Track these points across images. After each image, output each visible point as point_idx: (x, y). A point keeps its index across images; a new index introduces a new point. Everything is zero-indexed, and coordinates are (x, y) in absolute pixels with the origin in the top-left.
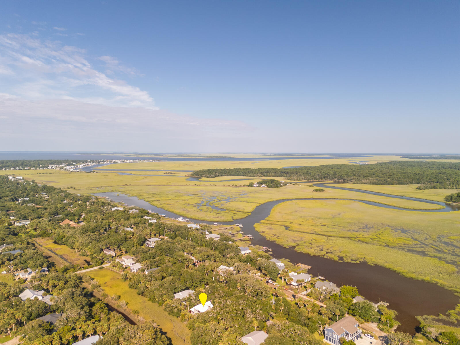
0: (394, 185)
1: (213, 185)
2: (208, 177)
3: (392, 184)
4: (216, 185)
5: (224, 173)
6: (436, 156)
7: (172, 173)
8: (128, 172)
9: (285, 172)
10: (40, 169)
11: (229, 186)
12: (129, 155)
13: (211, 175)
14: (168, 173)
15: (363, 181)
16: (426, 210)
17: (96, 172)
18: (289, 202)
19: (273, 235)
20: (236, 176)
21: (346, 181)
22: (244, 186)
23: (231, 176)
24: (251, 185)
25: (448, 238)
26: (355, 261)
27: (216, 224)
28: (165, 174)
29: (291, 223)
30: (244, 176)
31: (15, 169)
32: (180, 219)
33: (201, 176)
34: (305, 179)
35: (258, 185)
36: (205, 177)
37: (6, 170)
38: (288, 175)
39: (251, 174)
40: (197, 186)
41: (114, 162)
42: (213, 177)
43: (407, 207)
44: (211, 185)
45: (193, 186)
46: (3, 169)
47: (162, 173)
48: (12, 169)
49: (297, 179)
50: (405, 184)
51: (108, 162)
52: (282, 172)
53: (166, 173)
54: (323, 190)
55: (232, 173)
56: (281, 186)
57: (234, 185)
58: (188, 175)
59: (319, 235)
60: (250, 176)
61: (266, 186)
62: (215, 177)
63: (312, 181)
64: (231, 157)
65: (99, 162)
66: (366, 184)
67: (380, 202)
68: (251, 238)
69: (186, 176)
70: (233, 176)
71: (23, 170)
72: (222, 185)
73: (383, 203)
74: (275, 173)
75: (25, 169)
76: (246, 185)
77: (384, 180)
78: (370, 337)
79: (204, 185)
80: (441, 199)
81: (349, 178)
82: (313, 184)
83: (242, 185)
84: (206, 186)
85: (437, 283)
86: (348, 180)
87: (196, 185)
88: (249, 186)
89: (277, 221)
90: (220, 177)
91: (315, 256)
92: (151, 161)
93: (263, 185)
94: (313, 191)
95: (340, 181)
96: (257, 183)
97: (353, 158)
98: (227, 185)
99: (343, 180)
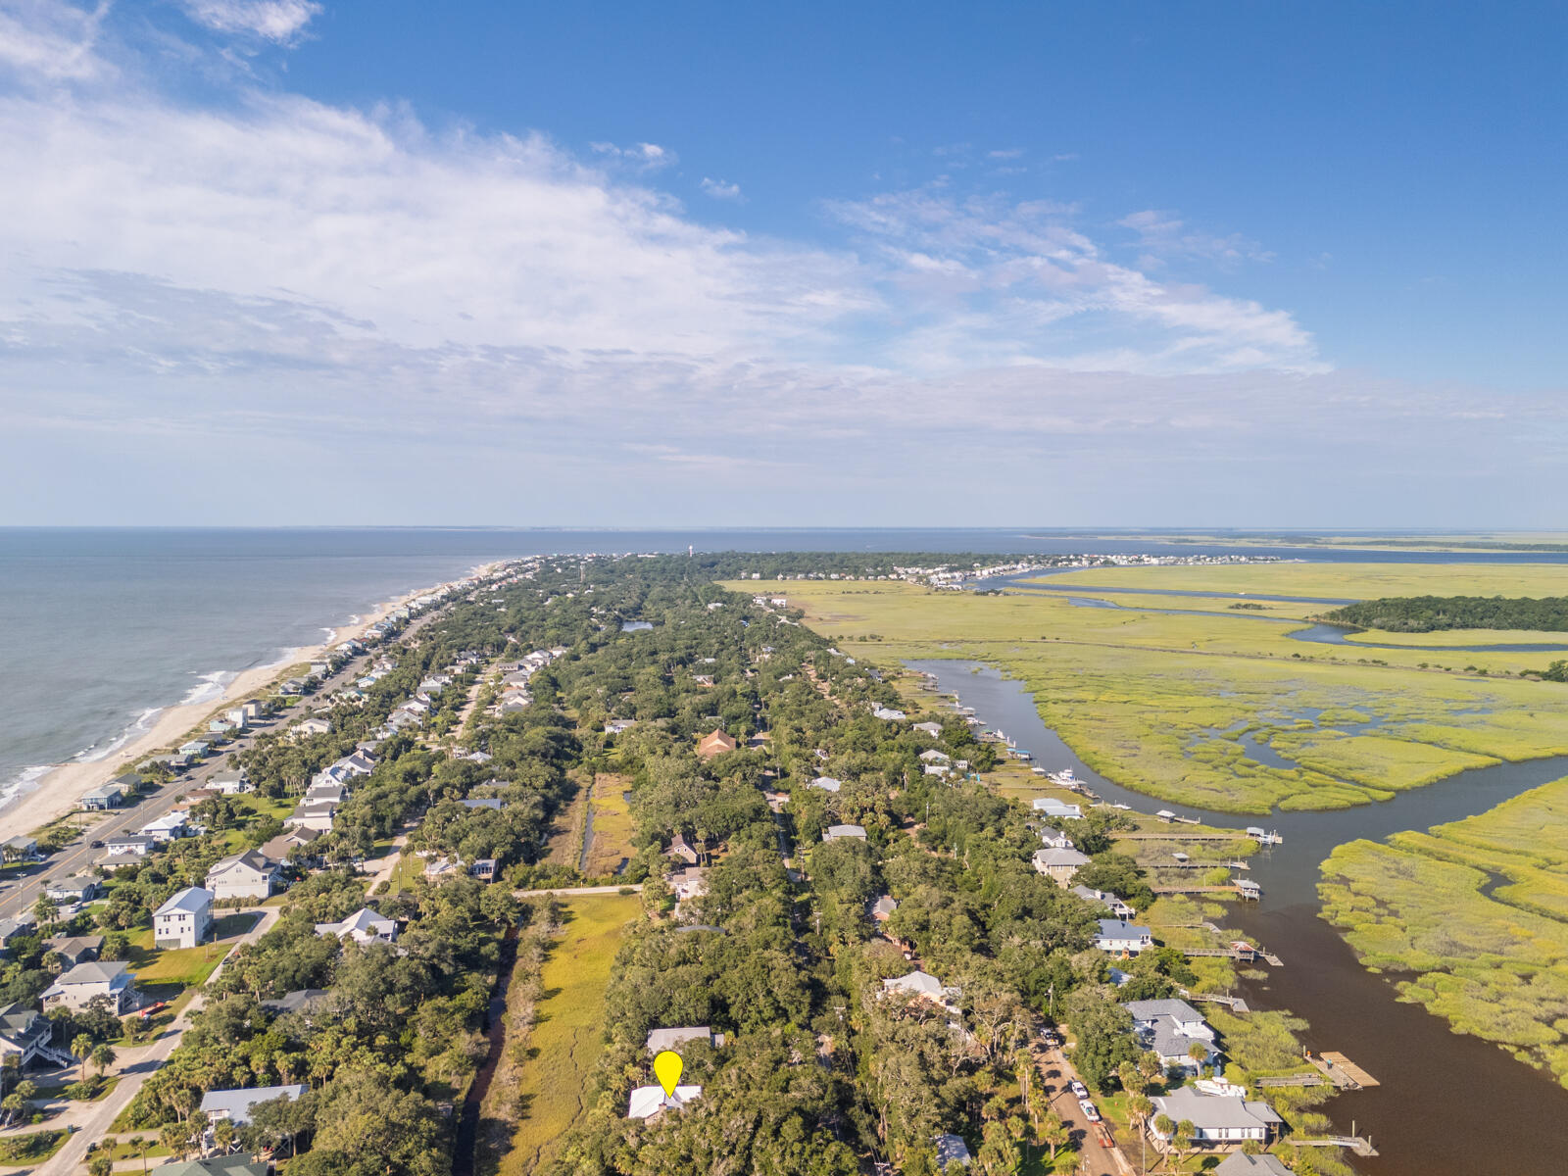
1: (1374, 661)
2: (1391, 629)
4: (1385, 665)
7: (1259, 607)
8: (1106, 597)
10: (867, 579)
11: (1448, 670)
12: (1187, 541)
13: (1409, 620)
14: (1246, 606)
17: (1006, 594)
19: (1373, 903)
22: (1523, 675)
24: (1555, 674)
27: (1169, 814)
28: (1232, 607)
31: (807, 578)
32: (1063, 778)
33: (1368, 623)
37: (784, 579)
40: (1304, 660)
41: (1107, 563)
42: (1419, 631)
44: (1364, 660)
45: (1286, 659)
46: (780, 576)
47: (1221, 605)
48: (799, 576)
51: (1085, 563)
53: (1238, 606)
57: (1474, 668)
58: (1317, 616)
62: (1432, 628)
65: (1055, 563)
68: (1250, 895)
71: (825, 581)
75: (830, 579)
76: (1534, 673)
79: (1333, 659)
83: (1517, 672)
84: (1343, 663)
87: (1297, 655)
88: (1546, 676)
89: (1479, 846)
92: (1243, 559)
98: (1438, 666)
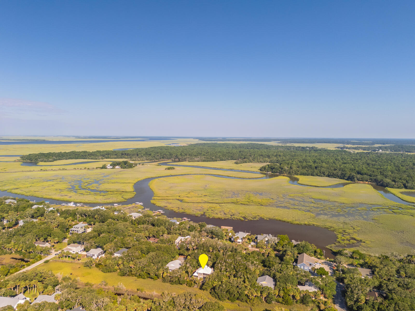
0: (217, 162)
2: (45, 161)
3: (216, 161)
4: (66, 169)
5: (62, 157)
6: (221, 139)
9: (125, 154)
11: (81, 169)
13: (49, 159)
15: (196, 159)
16: (256, 178)
18: (156, 180)
19: (177, 208)
20: (75, 159)
21: (181, 160)
23: (70, 159)
24: (104, 167)
25: (289, 196)
26: (255, 218)
29: (179, 196)
30: (84, 158)
32: (72, 204)
33: (36, 161)
34: (147, 160)
35: (111, 167)
36: (41, 161)
38: (129, 157)
39: (92, 157)
40: (44, 171)
42: (52, 161)
43: (244, 177)
44: (60, 169)
45: (39, 171)
49: (141, 160)
50: (224, 160)
52: (122, 154)
54: (173, 168)
55: (71, 156)
56: (134, 167)
57: (86, 168)
58: (18, 160)
59: (210, 203)
60: (92, 159)
61: (120, 167)
62: (54, 161)
63: (153, 161)
64: (45, 140)
66: (198, 161)
67: (223, 175)
68: (163, 212)
69: (15, 162)
70: (72, 159)
72: (73, 168)
73: (225, 175)
74: (116, 155)
76: (99, 167)
77: (211, 158)
78: (319, 264)
79: (52, 169)
80: (257, 170)
81: (184, 157)
82: (158, 164)
83: (95, 167)
84: (55, 170)
85: (314, 225)
86: (182, 159)
87: (42, 170)
88: (102, 168)
89: (167, 197)
90: (59, 161)
91: (225, 219)
93: (117, 167)
94: (165, 169)
95: (176, 160)
96: (111, 165)
97: (163, 140)
98: (78, 168)
99: (179, 159)
